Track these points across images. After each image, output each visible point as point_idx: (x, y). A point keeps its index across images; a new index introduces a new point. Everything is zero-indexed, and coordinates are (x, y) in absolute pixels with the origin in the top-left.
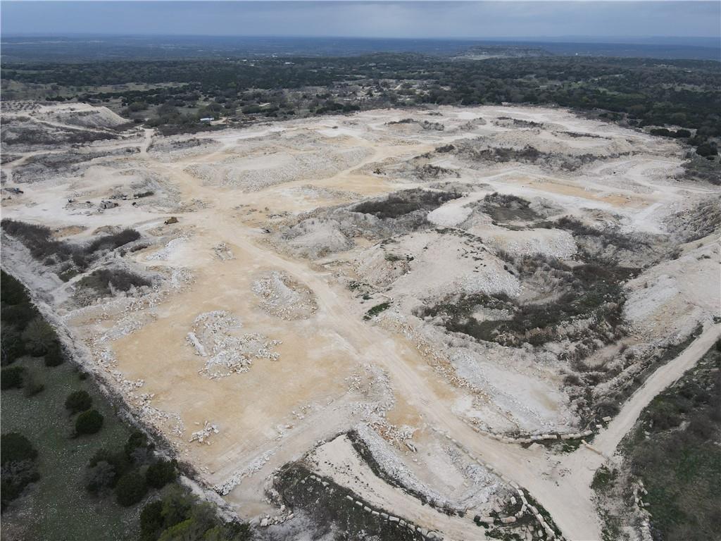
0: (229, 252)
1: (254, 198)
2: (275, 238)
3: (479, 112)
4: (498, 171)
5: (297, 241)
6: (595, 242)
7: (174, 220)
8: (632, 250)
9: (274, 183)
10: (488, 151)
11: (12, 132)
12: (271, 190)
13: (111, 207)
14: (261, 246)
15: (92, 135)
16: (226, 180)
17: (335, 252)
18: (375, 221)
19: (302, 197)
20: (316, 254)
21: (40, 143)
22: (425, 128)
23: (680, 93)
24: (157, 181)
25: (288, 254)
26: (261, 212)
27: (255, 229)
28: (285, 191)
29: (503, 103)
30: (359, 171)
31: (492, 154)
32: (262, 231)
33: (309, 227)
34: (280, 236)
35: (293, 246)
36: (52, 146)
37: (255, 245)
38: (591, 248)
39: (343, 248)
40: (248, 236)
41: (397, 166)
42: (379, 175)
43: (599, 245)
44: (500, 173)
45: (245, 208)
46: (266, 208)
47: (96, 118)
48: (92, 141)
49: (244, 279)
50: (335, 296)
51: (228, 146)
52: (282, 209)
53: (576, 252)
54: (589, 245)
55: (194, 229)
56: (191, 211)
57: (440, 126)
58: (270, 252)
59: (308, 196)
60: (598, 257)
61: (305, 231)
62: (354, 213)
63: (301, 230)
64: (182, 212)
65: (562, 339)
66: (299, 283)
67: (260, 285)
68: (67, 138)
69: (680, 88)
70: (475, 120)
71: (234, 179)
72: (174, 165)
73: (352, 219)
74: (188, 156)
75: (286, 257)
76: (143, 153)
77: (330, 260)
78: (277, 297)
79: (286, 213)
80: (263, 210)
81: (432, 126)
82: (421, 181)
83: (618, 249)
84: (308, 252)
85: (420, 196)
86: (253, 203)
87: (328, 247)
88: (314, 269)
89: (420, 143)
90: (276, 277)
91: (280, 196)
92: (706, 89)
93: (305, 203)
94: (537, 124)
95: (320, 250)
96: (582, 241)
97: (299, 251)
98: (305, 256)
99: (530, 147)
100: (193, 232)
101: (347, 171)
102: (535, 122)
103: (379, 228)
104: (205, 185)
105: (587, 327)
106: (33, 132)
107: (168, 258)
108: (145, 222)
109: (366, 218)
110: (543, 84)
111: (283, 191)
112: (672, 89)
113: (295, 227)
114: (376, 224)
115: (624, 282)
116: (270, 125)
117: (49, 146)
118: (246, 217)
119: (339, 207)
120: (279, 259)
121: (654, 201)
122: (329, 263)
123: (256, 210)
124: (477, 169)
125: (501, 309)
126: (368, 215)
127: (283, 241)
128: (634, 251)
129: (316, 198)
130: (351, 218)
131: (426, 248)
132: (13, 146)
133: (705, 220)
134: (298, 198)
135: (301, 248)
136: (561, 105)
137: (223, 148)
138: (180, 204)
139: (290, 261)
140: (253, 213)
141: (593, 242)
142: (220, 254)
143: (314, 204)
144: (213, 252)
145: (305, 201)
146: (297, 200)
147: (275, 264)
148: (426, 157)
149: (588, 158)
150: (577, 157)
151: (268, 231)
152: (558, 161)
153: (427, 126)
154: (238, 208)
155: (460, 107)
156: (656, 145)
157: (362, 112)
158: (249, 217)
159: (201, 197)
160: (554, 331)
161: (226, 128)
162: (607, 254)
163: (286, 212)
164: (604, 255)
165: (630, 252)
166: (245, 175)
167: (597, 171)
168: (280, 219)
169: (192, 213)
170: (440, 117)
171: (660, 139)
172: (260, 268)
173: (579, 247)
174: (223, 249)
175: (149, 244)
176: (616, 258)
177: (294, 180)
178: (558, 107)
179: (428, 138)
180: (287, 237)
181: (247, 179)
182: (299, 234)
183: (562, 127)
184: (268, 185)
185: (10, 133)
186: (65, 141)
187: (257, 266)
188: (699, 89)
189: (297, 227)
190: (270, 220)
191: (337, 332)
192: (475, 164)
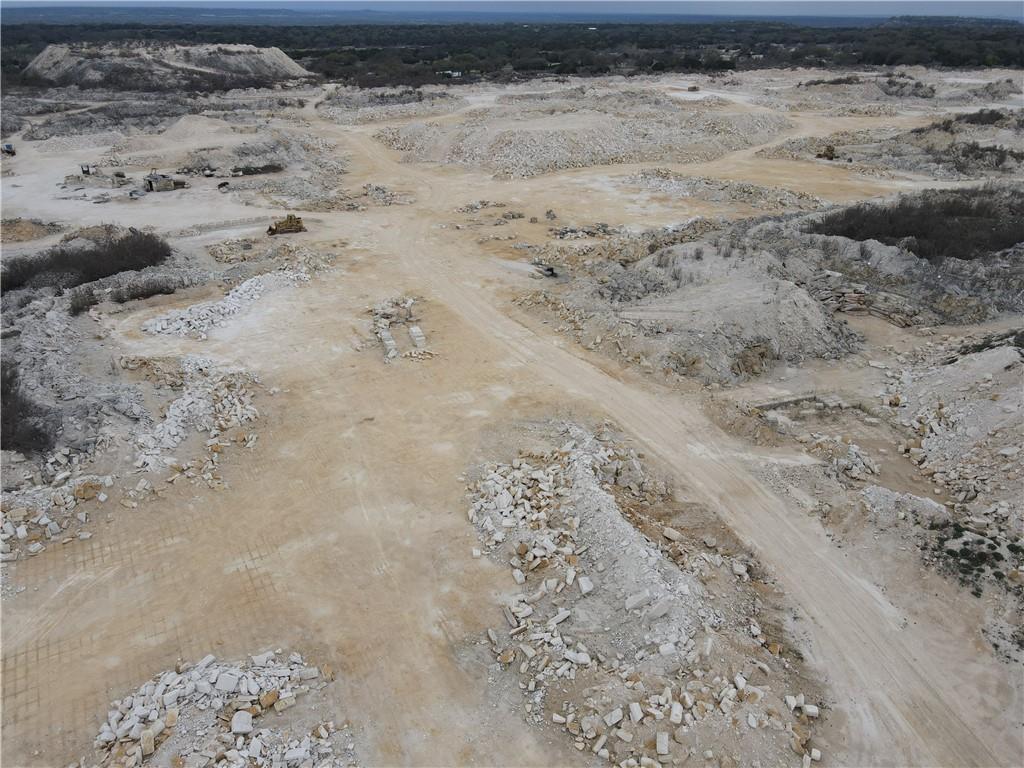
0: (415, 330)
1: (518, 192)
2: (577, 294)
5: (652, 311)
7: (293, 226)
9: (571, 165)
11: (95, 69)
12: (563, 177)
13: (166, 189)
14: (527, 318)
15: (228, 80)
16: (458, 152)
17: (793, 360)
18: (905, 265)
19: (646, 195)
20: (726, 362)
21: (136, 88)
22: (888, 94)
24: (306, 148)
25: (620, 355)
26: (534, 221)
27: (514, 264)
28: (601, 181)
30: (779, 152)
32: (532, 269)
33: (687, 267)
34: (590, 289)
35: (638, 325)
36: (153, 95)
37: (506, 311)
39: (820, 347)
40: (489, 281)
41: (872, 148)
42: (835, 162)
45: (490, 211)
46: (549, 213)
47: (254, 61)
48: (227, 90)
49: (446, 448)
51: (477, 106)
52: (593, 218)
55: (338, 251)
56: (352, 208)
57: (928, 90)
58: (557, 342)
59: (659, 195)
61: (676, 278)
62: (820, 238)
63: (662, 274)
64: (328, 209)
66: (681, 498)
67: (505, 499)
68: (184, 82)
71: (478, 151)
72: (359, 129)
73: (815, 254)
74: (392, 117)
75: (615, 366)
76: (309, 109)
77: (785, 393)
78: (586, 585)
79: (604, 229)
80: (541, 217)
81: (908, 90)
82: (961, 177)
84: (696, 352)
86: (515, 199)
87: (766, 341)
88: (732, 429)
89: (896, 114)
90: (582, 461)
91: (587, 190)
93: (655, 208)
95: (740, 348)
97: (665, 345)
98: (686, 366)
100: (331, 260)
103: (927, 286)
104: (407, 160)
106: (129, 72)
107: (216, 333)
108: (219, 227)
109: (865, 254)
111: (595, 180)
113: (640, 265)
114: (908, 271)
117: (147, 94)
118: (490, 231)
119: (764, 219)
120: (589, 368)
122: (785, 405)
123: (520, 216)
126: (872, 244)
127: (600, 303)
129: (685, 200)
130: (811, 251)
132: (87, 92)
134: (635, 197)
135: (670, 338)
137: (468, 109)
138: (333, 193)
139: (627, 380)
140: (513, 223)
142: (385, 334)
143: (680, 213)
144: (367, 323)
145: (656, 204)
146: (634, 202)
147: (572, 391)
148: (943, 130)
151: (551, 273)
153: (895, 89)
154: (472, 208)
158: (502, 231)
159: (389, 183)
161: (480, 81)
163: (606, 226)
168: (590, 242)
169: (352, 214)
172: (514, 401)
174: (399, 317)
175: (183, 285)
177: (620, 162)
179: (908, 109)
180: (615, 291)
181: (507, 151)
182: (658, 287)
184: (555, 167)
185: (92, 72)
186: (178, 87)
187: (502, 393)
189: (647, 262)
190: (558, 243)
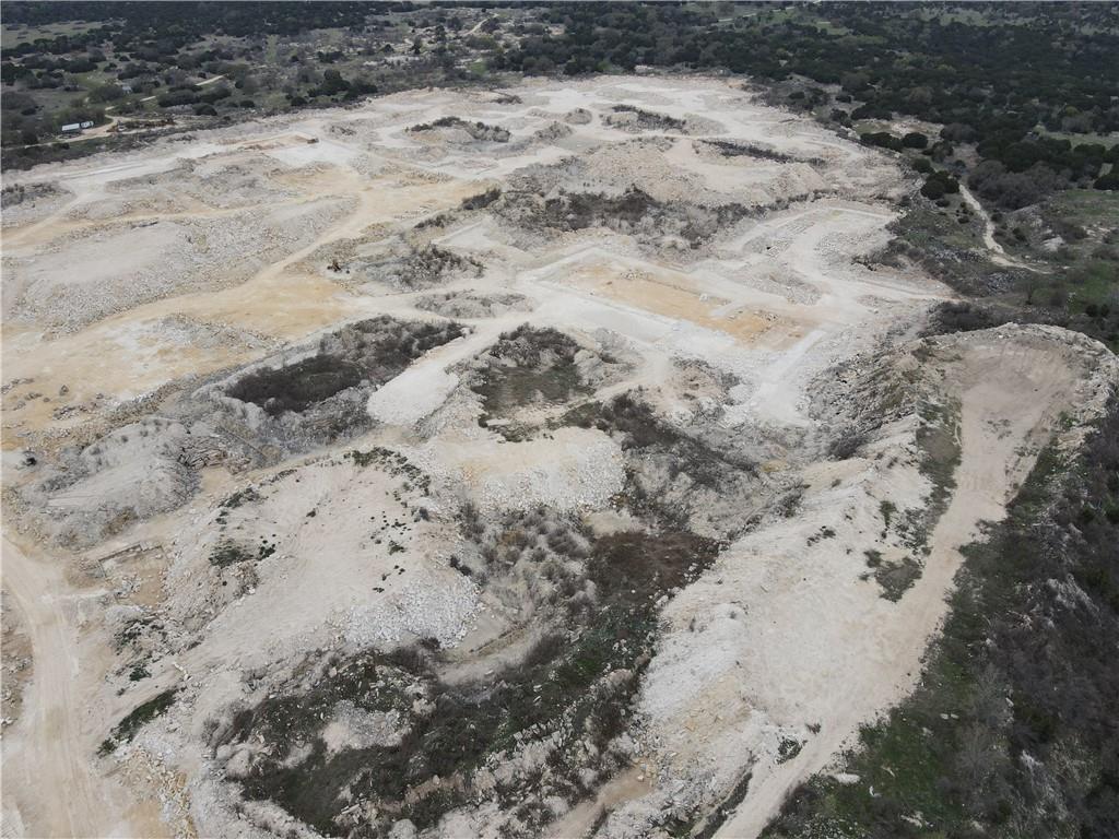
1: (55, 357)
2: (37, 482)
3: (590, 89)
4: (560, 252)
5: (70, 496)
6: (658, 466)
8: (718, 490)
9: (115, 311)
10: (559, 201)
12: (102, 329)
16: (22, 304)
17: (143, 519)
18: (259, 423)
19: (156, 348)
20: (98, 529)
22: (476, 138)
23: (947, 29)
25: (36, 537)
26: (47, 400)
27: (9, 456)
28: (130, 331)
29: (638, 67)
30: (299, 267)
31: (564, 209)
32: (21, 459)
33: (113, 451)
34: (45, 478)
35: (54, 512)
38: (649, 477)
41: (380, 248)
42: (335, 276)
43: (664, 473)
44: (563, 257)
45: (20, 390)
46: (63, 388)
50: (76, 670)
51: (83, 198)
52: (95, 389)
53: (622, 488)
54: (646, 471)
57: (504, 133)
59: (167, 346)
60: (659, 499)
61: (99, 464)
62: (228, 400)
63: (92, 462)
65: (484, 800)
69: (950, 16)
70: (570, 114)
71: (37, 303)
73: (218, 417)
77: (123, 546)
79: (97, 402)
80: (56, 393)
81: (489, 134)
82: (407, 289)
83: (694, 487)
84: (80, 527)
85: (377, 343)
86: (46, 372)
87: (131, 509)
88: (73, 580)
89: (452, 178)
92: (992, 18)
94: (676, 121)
95: (111, 517)
96: (636, 463)
98: (70, 540)
99: (636, 190)
101: (279, 266)
102: (674, 116)
103: (262, 440)
105: (542, 760)
109: (244, 415)
110: (726, 15)
111: (126, 331)
112: (935, 21)
115: (665, 598)
116: (190, 139)
119: (209, 380)
121: (812, 324)
124: (525, 250)
125: (387, 710)
126: (251, 406)
127: (42, 495)
128: (722, 492)
129: (184, 350)
130: (215, 415)
131: (312, 514)
133: (874, 394)
134: (146, 352)
135: (68, 519)
136: (735, 72)
137: (69, 207)
139: (32, 556)
140: (30, 405)
141: (653, 466)
143: (170, 369)
146: (142, 359)
148: (437, 225)
149: (733, 213)
150: (714, 210)
151: (32, 461)
152: (677, 221)
153: (482, 131)
155: (560, 80)
156: (864, 169)
157: (380, 99)
158: (15, 417)
160: (468, 783)
161: (103, 148)
162: (674, 494)
164: (669, 497)
165: (712, 494)
166: (59, 294)
167: (737, 245)
168: (76, 421)
170: (514, 106)
171: (875, 153)
173: (631, 475)
176: (688, 507)
177: (164, 298)
178: (729, 76)
179: (470, 164)
180: (54, 484)
181: (61, 303)
182: (83, 475)
183: (717, 127)
188: (979, 19)
190: (53, 426)
191: (19, 805)
192: (523, 236)
